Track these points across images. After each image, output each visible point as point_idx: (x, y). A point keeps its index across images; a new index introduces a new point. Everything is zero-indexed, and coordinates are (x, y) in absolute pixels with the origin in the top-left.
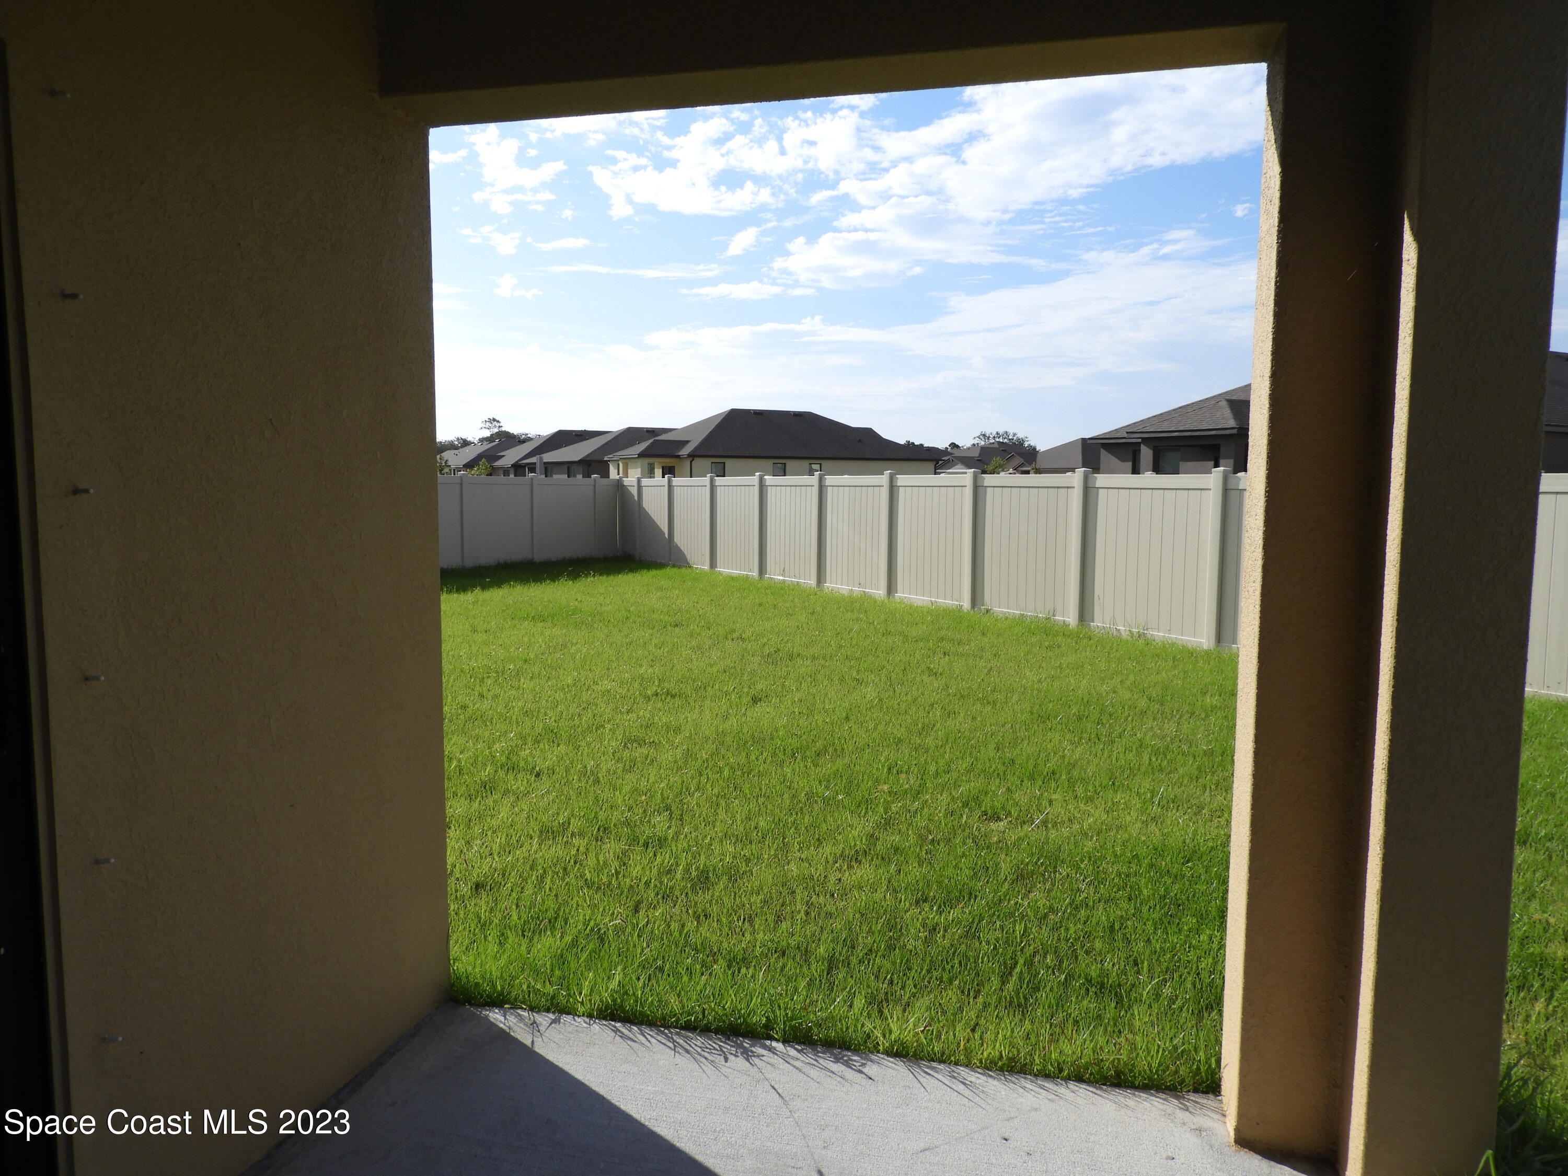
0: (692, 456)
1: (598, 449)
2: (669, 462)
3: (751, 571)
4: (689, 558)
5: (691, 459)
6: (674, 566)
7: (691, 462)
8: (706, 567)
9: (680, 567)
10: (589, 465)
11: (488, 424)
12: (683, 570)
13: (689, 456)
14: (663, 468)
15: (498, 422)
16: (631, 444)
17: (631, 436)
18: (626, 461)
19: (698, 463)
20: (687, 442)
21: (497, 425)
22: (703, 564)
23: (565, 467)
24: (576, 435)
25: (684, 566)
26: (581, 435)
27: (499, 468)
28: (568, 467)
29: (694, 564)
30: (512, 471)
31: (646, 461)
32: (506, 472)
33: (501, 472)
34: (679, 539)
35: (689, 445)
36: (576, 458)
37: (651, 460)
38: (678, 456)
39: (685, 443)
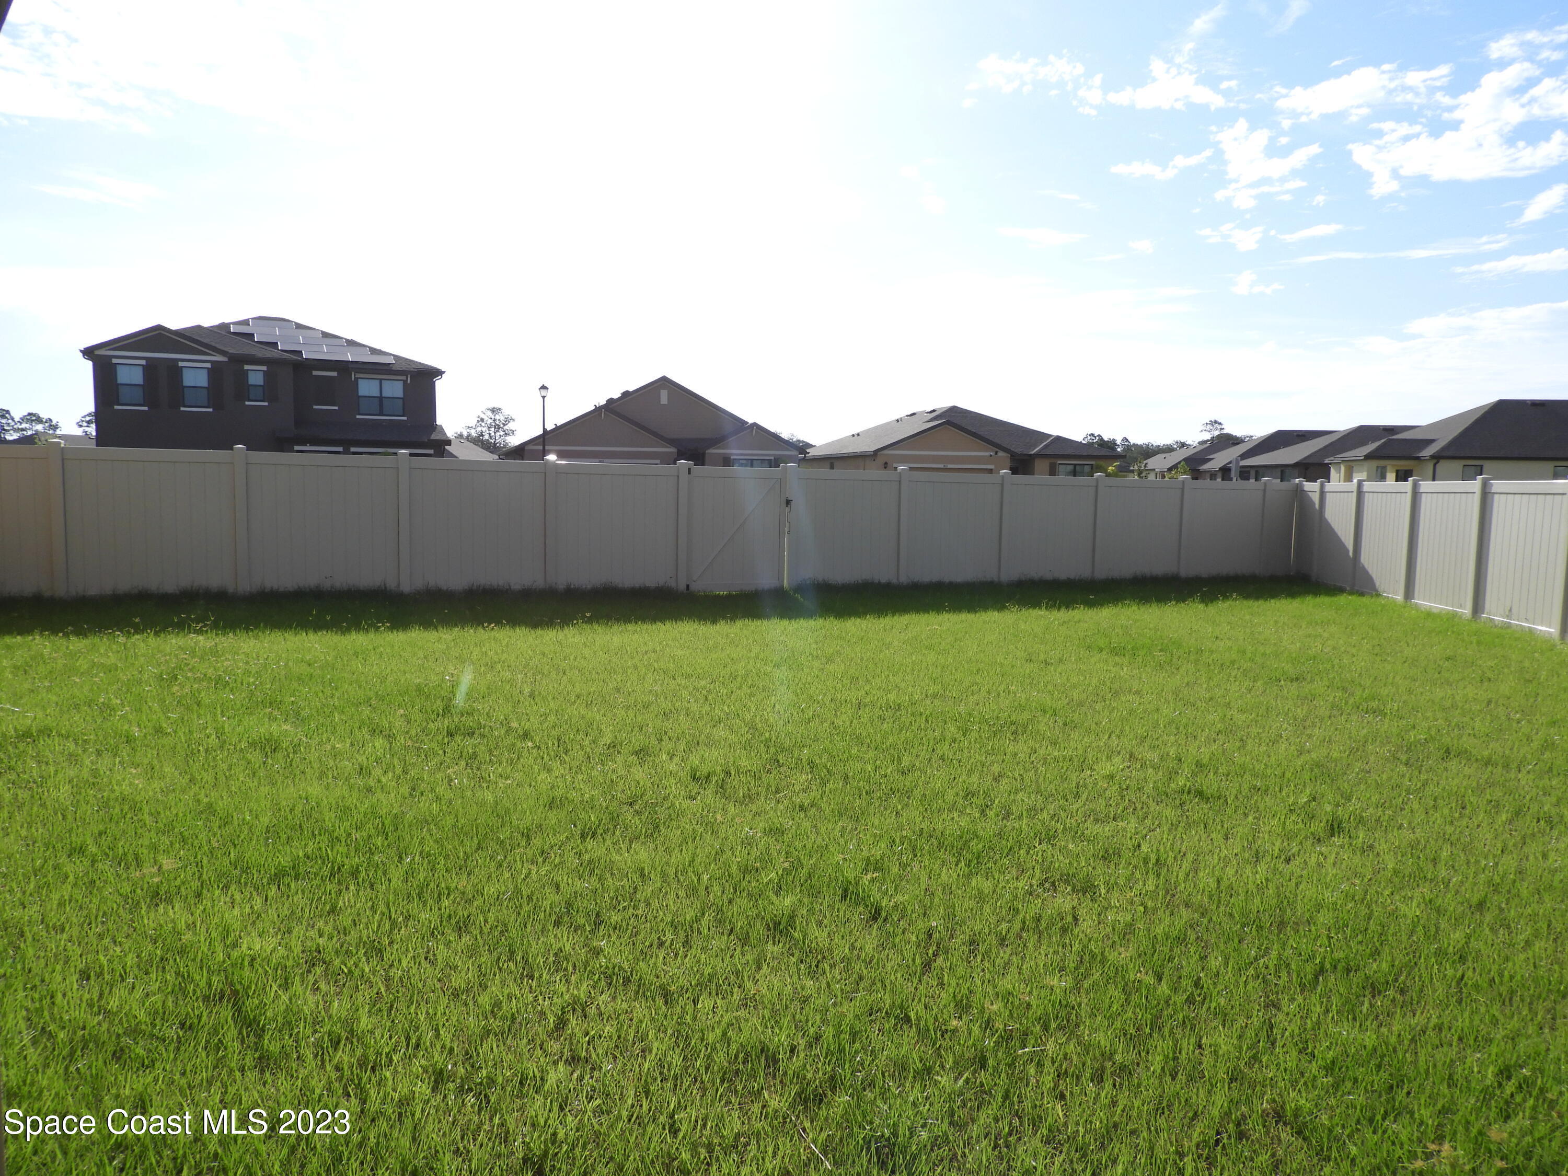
0: (1437, 458)
1: (1320, 450)
2: (1404, 464)
3: (1461, 606)
4: (1377, 584)
5: (1435, 461)
6: (1351, 593)
7: (1435, 465)
8: (1400, 598)
9: (1362, 594)
10: (1307, 469)
11: (1209, 426)
12: (1365, 600)
13: (1433, 457)
14: (1397, 472)
15: (1220, 424)
16: (1363, 443)
17: (1362, 434)
18: (1350, 463)
19: (1443, 466)
20: (1432, 441)
21: (1219, 427)
22: (1395, 593)
23: (1279, 470)
24: (1298, 436)
25: (1369, 594)
26: (1303, 436)
27: (1205, 472)
28: (1283, 471)
29: (1384, 592)
30: (1220, 475)
31: (1374, 464)
32: (1213, 476)
33: (1208, 475)
34: (1366, 559)
35: (1434, 445)
36: (1292, 461)
37: (1382, 463)
38: (1418, 458)
39: (1429, 442)
